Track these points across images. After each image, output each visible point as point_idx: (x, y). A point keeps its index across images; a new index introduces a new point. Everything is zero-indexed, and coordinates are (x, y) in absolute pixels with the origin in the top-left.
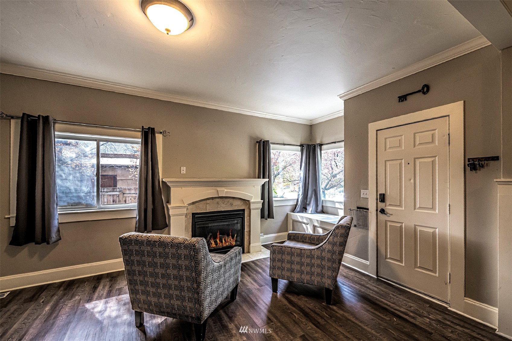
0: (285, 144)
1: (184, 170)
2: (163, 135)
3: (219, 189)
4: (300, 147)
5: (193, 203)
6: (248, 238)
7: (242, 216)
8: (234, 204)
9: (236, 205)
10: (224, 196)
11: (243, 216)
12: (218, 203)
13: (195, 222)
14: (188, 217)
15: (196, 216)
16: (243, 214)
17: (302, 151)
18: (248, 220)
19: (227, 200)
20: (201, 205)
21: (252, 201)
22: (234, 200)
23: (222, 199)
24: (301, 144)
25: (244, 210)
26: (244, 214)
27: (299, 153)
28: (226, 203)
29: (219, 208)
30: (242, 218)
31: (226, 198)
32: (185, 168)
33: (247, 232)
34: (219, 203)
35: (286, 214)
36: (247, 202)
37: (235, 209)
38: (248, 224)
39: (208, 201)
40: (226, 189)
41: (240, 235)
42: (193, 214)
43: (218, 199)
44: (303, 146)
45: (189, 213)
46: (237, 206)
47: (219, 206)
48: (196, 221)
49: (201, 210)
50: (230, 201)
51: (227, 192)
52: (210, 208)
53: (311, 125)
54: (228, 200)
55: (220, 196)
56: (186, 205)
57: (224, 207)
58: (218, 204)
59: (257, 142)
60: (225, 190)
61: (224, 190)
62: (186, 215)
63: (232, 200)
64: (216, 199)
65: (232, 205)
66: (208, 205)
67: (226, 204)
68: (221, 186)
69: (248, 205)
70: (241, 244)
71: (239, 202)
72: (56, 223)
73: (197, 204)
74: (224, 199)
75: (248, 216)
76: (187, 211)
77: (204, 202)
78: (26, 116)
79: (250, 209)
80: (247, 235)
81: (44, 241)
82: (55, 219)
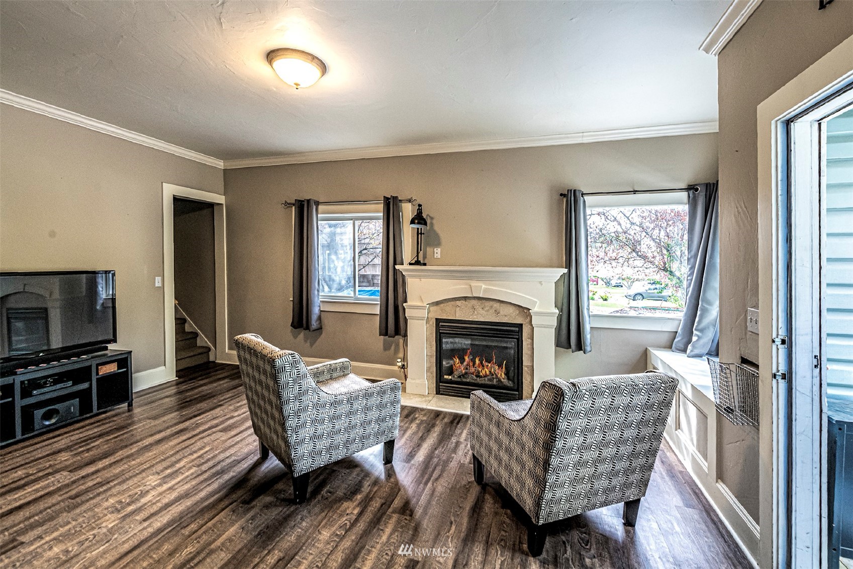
0: (638, 191)
1: (438, 253)
2: (412, 205)
3: (474, 284)
4: (686, 193)
5: (437, 303)
6: (529, 380)
7: (518, 337)
8: (502, 313)
9: (506, 314)
10: (481, 296)
11: (518, 335)
12: (473, 308)
13: (441, 333)
14: (431, 323)
15: (440, 324)
16: (518, 333)
17: (693, 203)
18: (529, 346)
19: (488, 304)
20: (448, 307)
21: (535, 309)
22: (502, 304)
23: (480, 302)
24: (689, 185)
25: (521, 325)
26: (520, 332)
27: (685, 208)
28: (487, 309)
29: (476, 315)
30: (518, 339)
31: (487, 301)
32: (439, 250)
33: (528, 368)
34: (475, 307)
35: (643, 349)
36: (525, 311)
37: (504, 322)
38: (529, 353)
39: (459, 303)
40: (486, 285)
41: (514, 369)
42: (437, 319)
43: (474, 299)
44: (697, 190)
45: (432, 318)
46: (508, 316)
47: (476, 312)
48: (441, 331)
49: (448, 316)
50: (495, 305)
51: (486, 291)
52: (462, 313)
54: (491, 303)
55: (475, 295)
56: (425, 305)
57: (483, 315)
58: (475, 309)
59: (562, 195)
61: (482, 286)
63: (498, 304)
64: (470, 301)
65: (497, 312)
66: (459, 308)
67: (488, 311)
68: (478, 279)
69: (529, 317)
70: (516, 388)
71: (511, 310)
72: (316, 311)
73: (442, 305)
74: (484, 301)
75: (529, 338)
76: (428, 313)
77: (452, 303)
78: (297, 202)
79: (532, 325)
80: (528, 373)
81: (308, 328)
82: (314, 306)
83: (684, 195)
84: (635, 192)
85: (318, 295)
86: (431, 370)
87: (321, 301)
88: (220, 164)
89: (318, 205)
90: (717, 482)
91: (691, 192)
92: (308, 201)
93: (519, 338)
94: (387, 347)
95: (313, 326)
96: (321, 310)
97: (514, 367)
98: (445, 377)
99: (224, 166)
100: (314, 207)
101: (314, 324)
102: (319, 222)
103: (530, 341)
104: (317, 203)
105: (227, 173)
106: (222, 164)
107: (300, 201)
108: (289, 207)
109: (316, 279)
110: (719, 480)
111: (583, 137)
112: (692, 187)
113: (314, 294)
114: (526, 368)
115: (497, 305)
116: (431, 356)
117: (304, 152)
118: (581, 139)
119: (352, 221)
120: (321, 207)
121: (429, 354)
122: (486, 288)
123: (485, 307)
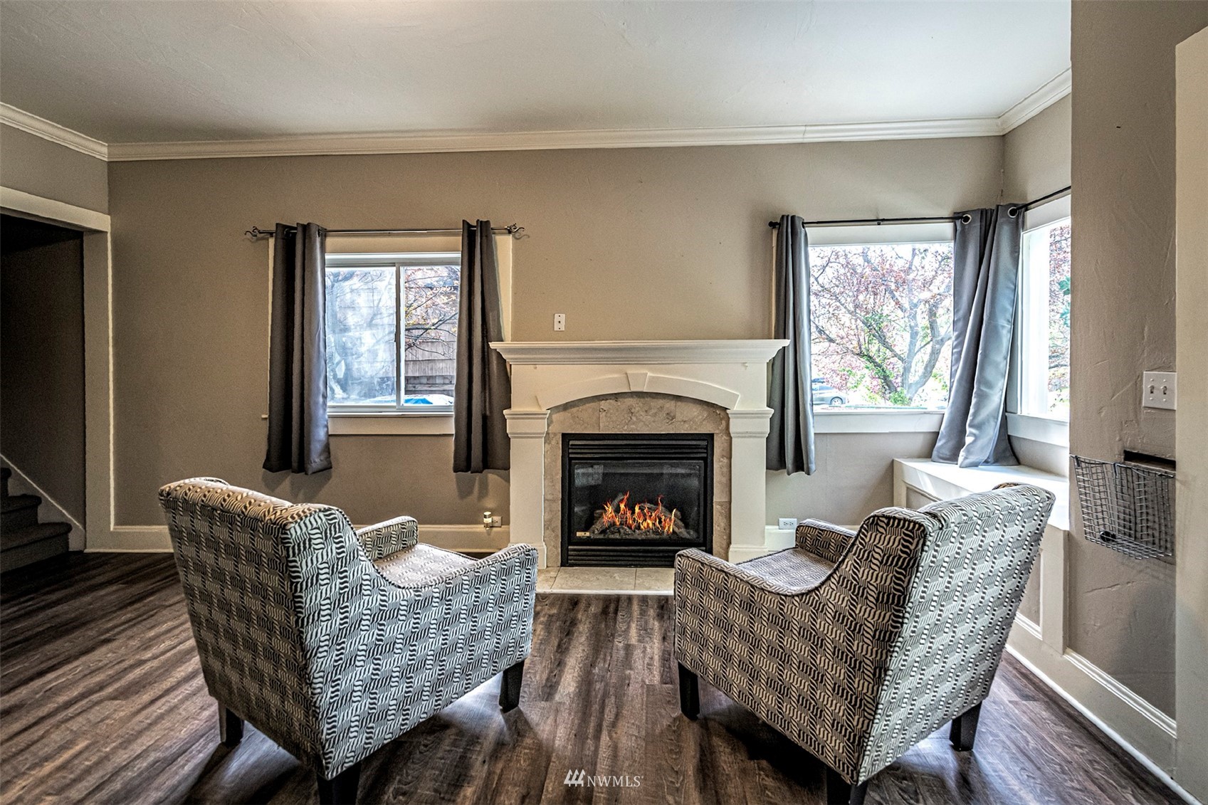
0: (883, 220)
1: (560, 322)
2: (514, 236)
3: (632, 370)
4: (951, 225)
5: (566, 407)
6: (723, 525)
7: (705, 455)
8: (679, 417)
9: (687, 420)
10: (645, 390)
11: (707, 453)
12: (630, 411)
13: (571, 459)
14: (553, 442)
15: (571, 443)
16: (706, 449)
17: (961, 239)
18: (725, 470)
19: (656, 403)
20: (586, 412)
21: (736, 408)
22: (679, 403)
23: (642, 400)
25: (711, 436)
26: (710, 448)
27: (948, 248)
28: (653, 411)
29: (634, 424)
30: (705, 459)
31: (653, 398)
32: (563, 316)
33: (722, 506)
34: (633, 411)
35: (886, 462)
36: (719, 412)
37: (682, 432)
38: (724, 480)
39: (604, 405)
40: (653, 372)
41: (698, 510)
42: (564, 435)
43: (632, 397)
44: (966, 219)
45: (555, 434)
46: (690, 422)
47: (634, 419)
48: (571, 456)
49: (586, 428)
50: (667, 405)
51: (653, 381)
52: (609, 422)
53: (1004, 136)
54: (661, 402)
55: (633, 390)
56: (544, 410)
57: (649, 423)
58: (632, 413)
59: (772, 225)
60: (650, 374)
61: (646, 374)
62: (548, 440)
63: (673, 403)
64: (626, 400)
65: (671, 417)
66: (604, 414)
67: (655, 415)
68: (638, 362)
69: (724, 422)
70: (701, 540)
71: (695, 412)
72: (320, 434)
73: (574, 410)
74: (648, 399)
75: (723, 456)
76: (548, 426)
77: (592, 405)
78: (280, 228)
79: (729, 434)
80: (721, 513)
81: (302, 468)
82: (317, 426)
83: (947, 228)
84: (879, 221)
85: (325, 403)
86: (553, 525)
87: (330, 417)
88: (100, 150)
89: (325, 236)
90: (1064, 652)
91: (958, 223)
92: (306, 228)
93: (707, 457)
94: (464, 492)
95: (313, 465)
96: (330, 433)
97: (699, 506)
98: (579, 534)
99: (109, 154)
100: (318, 240)
101: (316, 460)
102: (327, 269)
103: (725, 460)
104: (324, 233)
105: (114, 168)
106: (105, 150)
107: (285, 227)
108: (263, 239)
109: (320, 376)
110: (1069, 650)
111: (805, 132)
112: (960, 215)
113: (317, 403)
114: (718, 507)
115: (670, 405)
116: (554, 501)
117: (295, 135)
118: (801, 136)
119: (394, 269)
120: (330, 241)
121: (549, 497)
122: (653, 377)
123: (650, 408)
